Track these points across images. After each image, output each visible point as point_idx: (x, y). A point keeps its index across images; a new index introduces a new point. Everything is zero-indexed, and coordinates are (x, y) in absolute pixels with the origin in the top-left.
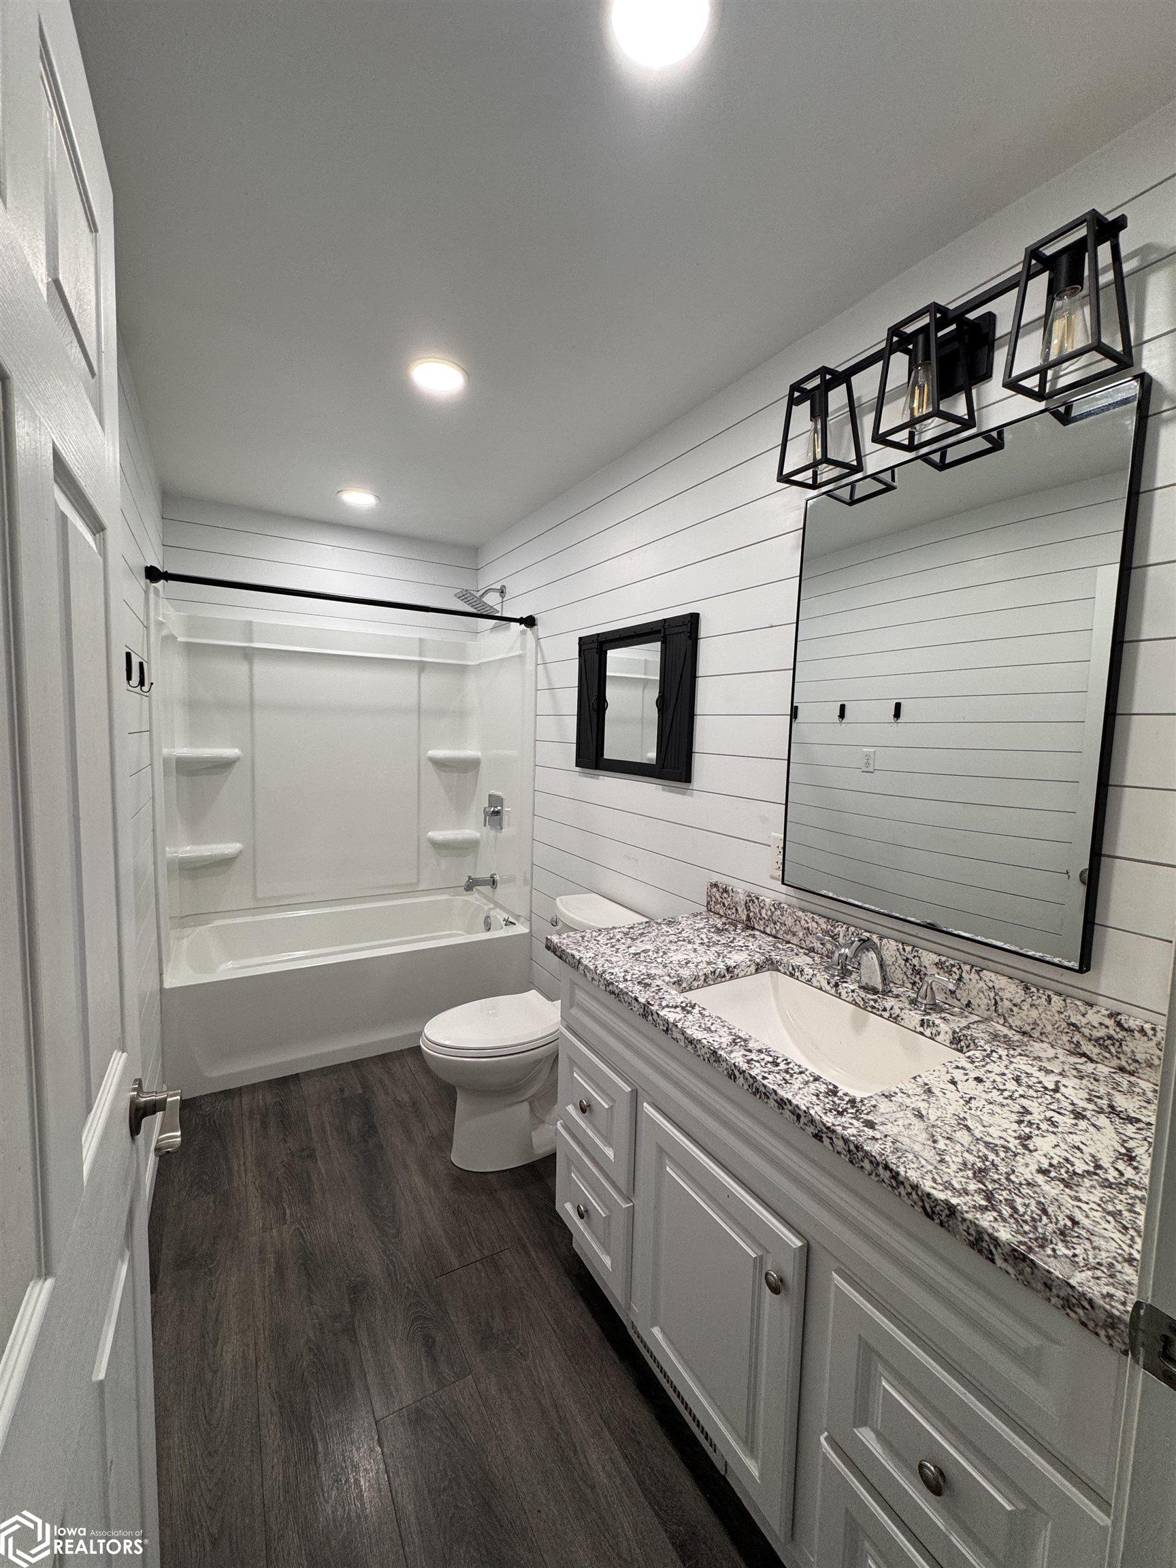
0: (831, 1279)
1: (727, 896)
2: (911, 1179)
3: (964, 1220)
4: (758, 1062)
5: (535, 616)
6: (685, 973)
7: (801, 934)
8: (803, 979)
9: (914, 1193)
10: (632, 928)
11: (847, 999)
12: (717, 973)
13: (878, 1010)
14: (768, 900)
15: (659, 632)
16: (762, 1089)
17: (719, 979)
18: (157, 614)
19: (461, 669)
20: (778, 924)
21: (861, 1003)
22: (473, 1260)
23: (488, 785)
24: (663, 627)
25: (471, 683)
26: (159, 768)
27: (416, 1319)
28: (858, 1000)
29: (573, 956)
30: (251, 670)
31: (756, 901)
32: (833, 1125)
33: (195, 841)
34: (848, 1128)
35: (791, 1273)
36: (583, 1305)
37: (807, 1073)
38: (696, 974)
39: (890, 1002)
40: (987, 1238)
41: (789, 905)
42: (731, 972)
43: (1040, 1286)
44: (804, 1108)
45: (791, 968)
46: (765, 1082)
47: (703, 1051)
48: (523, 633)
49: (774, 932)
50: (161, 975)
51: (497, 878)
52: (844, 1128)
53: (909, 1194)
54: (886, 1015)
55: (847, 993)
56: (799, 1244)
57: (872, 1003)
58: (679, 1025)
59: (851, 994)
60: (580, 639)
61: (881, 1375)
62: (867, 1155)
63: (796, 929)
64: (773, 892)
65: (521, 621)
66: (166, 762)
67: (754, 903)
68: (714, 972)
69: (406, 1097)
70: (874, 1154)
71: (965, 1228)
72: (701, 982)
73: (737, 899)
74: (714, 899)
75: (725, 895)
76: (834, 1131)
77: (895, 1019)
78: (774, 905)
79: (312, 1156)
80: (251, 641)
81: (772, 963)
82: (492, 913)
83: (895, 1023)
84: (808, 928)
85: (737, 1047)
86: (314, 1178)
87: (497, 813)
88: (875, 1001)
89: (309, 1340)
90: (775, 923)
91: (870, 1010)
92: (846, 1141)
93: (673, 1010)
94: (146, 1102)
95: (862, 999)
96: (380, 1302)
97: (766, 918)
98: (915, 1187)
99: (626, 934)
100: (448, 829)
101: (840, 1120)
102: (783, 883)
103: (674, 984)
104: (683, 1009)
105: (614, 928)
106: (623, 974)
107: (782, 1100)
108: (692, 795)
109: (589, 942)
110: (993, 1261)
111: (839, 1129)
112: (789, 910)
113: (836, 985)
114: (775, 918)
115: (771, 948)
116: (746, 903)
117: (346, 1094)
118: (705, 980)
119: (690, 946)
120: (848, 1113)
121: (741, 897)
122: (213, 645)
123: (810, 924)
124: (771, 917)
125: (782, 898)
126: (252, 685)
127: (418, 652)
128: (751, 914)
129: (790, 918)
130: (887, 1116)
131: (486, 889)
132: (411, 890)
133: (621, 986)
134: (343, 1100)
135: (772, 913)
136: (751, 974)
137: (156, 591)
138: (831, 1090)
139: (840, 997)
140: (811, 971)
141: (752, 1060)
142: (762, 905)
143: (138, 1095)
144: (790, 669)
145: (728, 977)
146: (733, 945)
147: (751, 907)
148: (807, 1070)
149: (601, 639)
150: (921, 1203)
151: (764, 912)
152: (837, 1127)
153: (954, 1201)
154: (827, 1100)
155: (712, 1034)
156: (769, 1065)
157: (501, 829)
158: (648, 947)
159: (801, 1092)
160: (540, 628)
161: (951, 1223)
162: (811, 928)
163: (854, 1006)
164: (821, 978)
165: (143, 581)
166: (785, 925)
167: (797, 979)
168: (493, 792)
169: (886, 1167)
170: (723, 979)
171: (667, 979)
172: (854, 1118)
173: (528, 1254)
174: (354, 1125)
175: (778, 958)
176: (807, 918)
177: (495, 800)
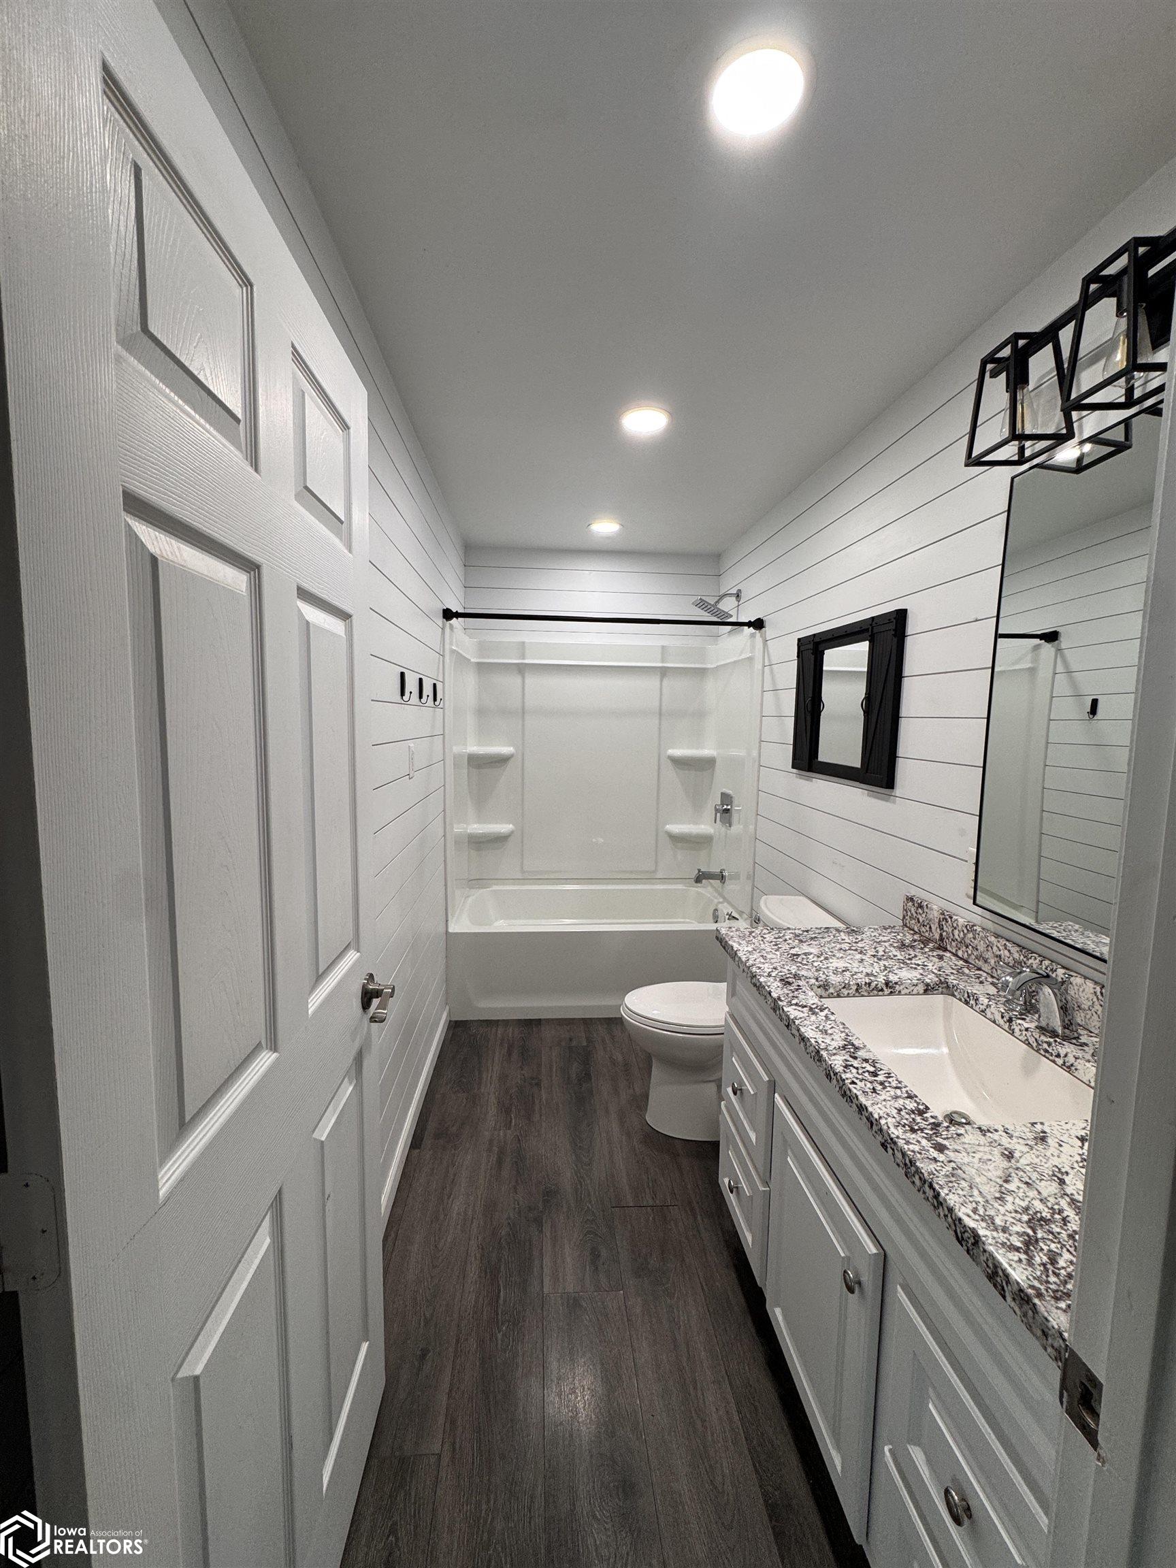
0: (896, 1291)
1: (921, 912)
2: (949, 1202)
3: (985, 1251)
4: (857, 1068)
5: (764, 619)
6: (835, 979)
7: (992, 961)
8: (977, 1008)
9: (949, 1216)
10: (807, 931)
11: (1020, 1038)
12: (873, 985)
13: (1052, 1055)
14: (961, 921)
15: (867, 630)
16: (848, 1092)
17: (875, 992)
18: (451, 644)
19: (701, 673)
20: (970, 947)
21: (1035, 1045)
22: (645, 1204)
23: (722, 783)
24: (871, 625)
25: (711, 686)
26: (449, 762)
27: (589, 1232)
28: (1032, 1040)
29: (732, 947)
30: (524, 682)
31: (949, 920)
32: (898, 1137)
33: (480, 820)
34: (911, 1143)
35: (869, 1279)
36: (734, 1275)
37: (904, 1090)
38: (847, 982)
39: (1068, 1049)
40: (1001, 1273)
41: (983, 929)
42: (891, 987)
43: (1039, 1333)
44: (876, 1116)
45: (966, 995)
46: (851, 1086)
47: (812, 1048)
48: (753, 635)
49: (966, 956)
50: (447, 921)
51: (726, 874)
52: (908, 1143)
53: (946, 1216)
54: (1060, 1061)
55: (1020, 1030)
56: (874, 1251)
57: (1045, 1046)
58: (797, 1022)
59: (1024, 1033)
60: (799, 640)
61: (929, 1397)
62: (918, 1171)
63: (988, 955)
64: (967, 914)
65: (749, 624)
66: (457, 758)
67: (947, 922)
68: (869, 984)
69: (620, 1058)
70: (923, 1171)
71: (985, 1259)
72: (852, 991)
73: (931, 916)
74: (909, 913)
75: (920, 911)
76: (895, 1143)
77: (1069, 1068)
78: (966, 927)
79: (538, 1085)
80: (524, 659)
81: (948, 987)
82: (720, 906)
83: (1069, 1072)
84: (1000, 956)
85: (844, 1052)
86: (537, 1102)
87: (727, 811)
88: (1049, 1044)
89: (509, 1218)
90: (967, 947)
91: (1043, 1053)
92: (904, 1154)
93: (800, 1008)
94: (372, 989)
95: (1036, 1040)
96: (565, 1210)
97: (959, 940)
98: (951, 1210)
99: (797, 936)
100: (683, 823)
101: (911, 1136)
102: (974, 903)
103: (819, 987)
104: (811, 1009)
105: (789, 929)
106: (770, 970)
107: (861, 1105)
108: (894, 802)
109: (754, 937)
110: (1004, 1297)
111: (901, 1143)
112: (981, 934)
113: (1010, 1020)
114: (968, 941)
115: (953, 971)
116: (940, 921)
117: (574, 1043)
118: (857, 990)
119: (859, 956)
120: (922, 1132)
121: (935, 914)
122: (500, 664)
123: (1002, 952)
124: (963, 939)
125: (977, 920)
126: (523, 695)
127: (660, 656)
128: (944, 934)
129: (982, 942)
130: (966, 1146)
131: (717, 883)
132: (650, 878)
133: (762, 980)
134: (570, 1048)
135: (965, 935)
136: (918, 994)
137: (451, 627)
138: (919, 1110)
139: (1013, 1034)
140: (986, 1001)
141: (852, 1065)
142: (955, 925)
143: (368, 983)
144: (988, 668)
145: (887, 991)
146: (908, 962)
147: (945, 927)
148: (906, 1087)
149: (817, 640)
150: (954, 1228)
151: (956, 932)
152: (900, 1140)
153: (981, 1232)
154: (907, 1116)
155: (825, 1036)
156: (866, 1074)
157: (730, 826)
158: (812, 950)
159: (884, 1103)
160: (768, 630)
161: (975, 1251)
162: (1003, 956)
163: (1026, 1046)
164: (996, 1011)
165: (440, 620)
166: (977, 949)
167: (972, 1007)
168: (724, 790)
169: (931, 1186)
170: (880, 993)
171: (813, 981)
172: (926, 1138)
173: (695, 1218)
174: (575, 1068)
175: (955, 982)
176: (999, 945)
177: (726, 798)
